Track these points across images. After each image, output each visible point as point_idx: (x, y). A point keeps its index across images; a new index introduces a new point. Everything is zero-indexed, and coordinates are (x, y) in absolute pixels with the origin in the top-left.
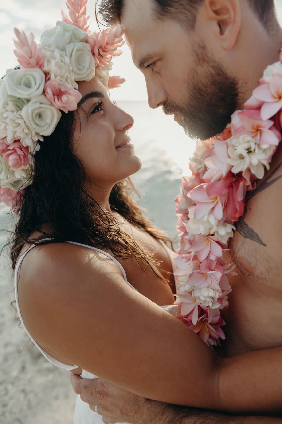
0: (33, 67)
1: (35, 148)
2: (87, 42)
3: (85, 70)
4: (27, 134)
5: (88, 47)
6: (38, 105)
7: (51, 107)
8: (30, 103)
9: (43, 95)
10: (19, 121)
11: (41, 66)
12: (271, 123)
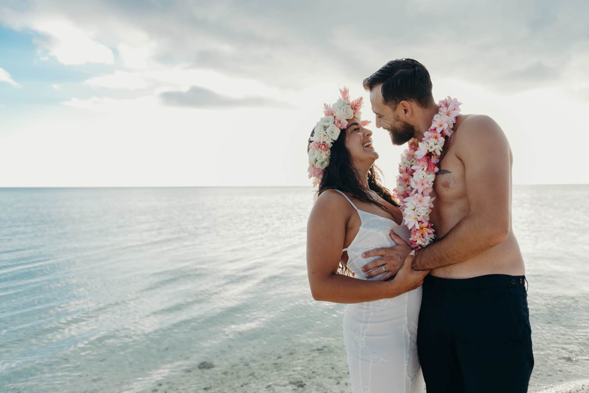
0: (330, 115)
1: (330, 146)
2: (349, 104)
3: (349, 114)
4: (328, 139)
5: (350, 106)
6: (332, 127)
7: (337, 128)
8: (329, 127)
9: (334, 124)
10: (326, 134)
11: (332, 114)
12: (441, 135)
